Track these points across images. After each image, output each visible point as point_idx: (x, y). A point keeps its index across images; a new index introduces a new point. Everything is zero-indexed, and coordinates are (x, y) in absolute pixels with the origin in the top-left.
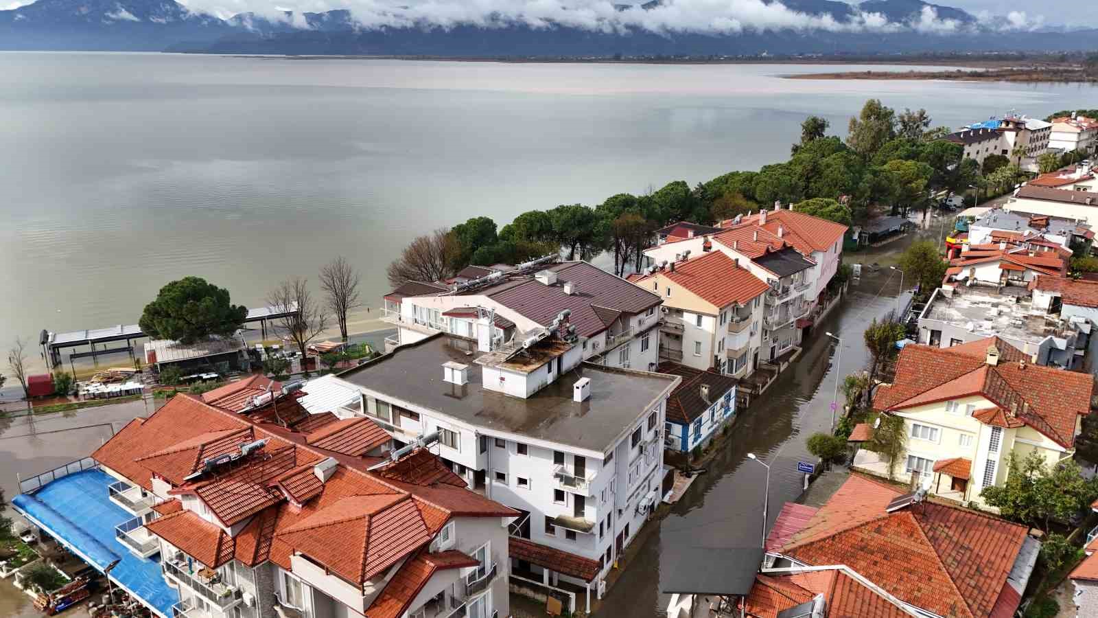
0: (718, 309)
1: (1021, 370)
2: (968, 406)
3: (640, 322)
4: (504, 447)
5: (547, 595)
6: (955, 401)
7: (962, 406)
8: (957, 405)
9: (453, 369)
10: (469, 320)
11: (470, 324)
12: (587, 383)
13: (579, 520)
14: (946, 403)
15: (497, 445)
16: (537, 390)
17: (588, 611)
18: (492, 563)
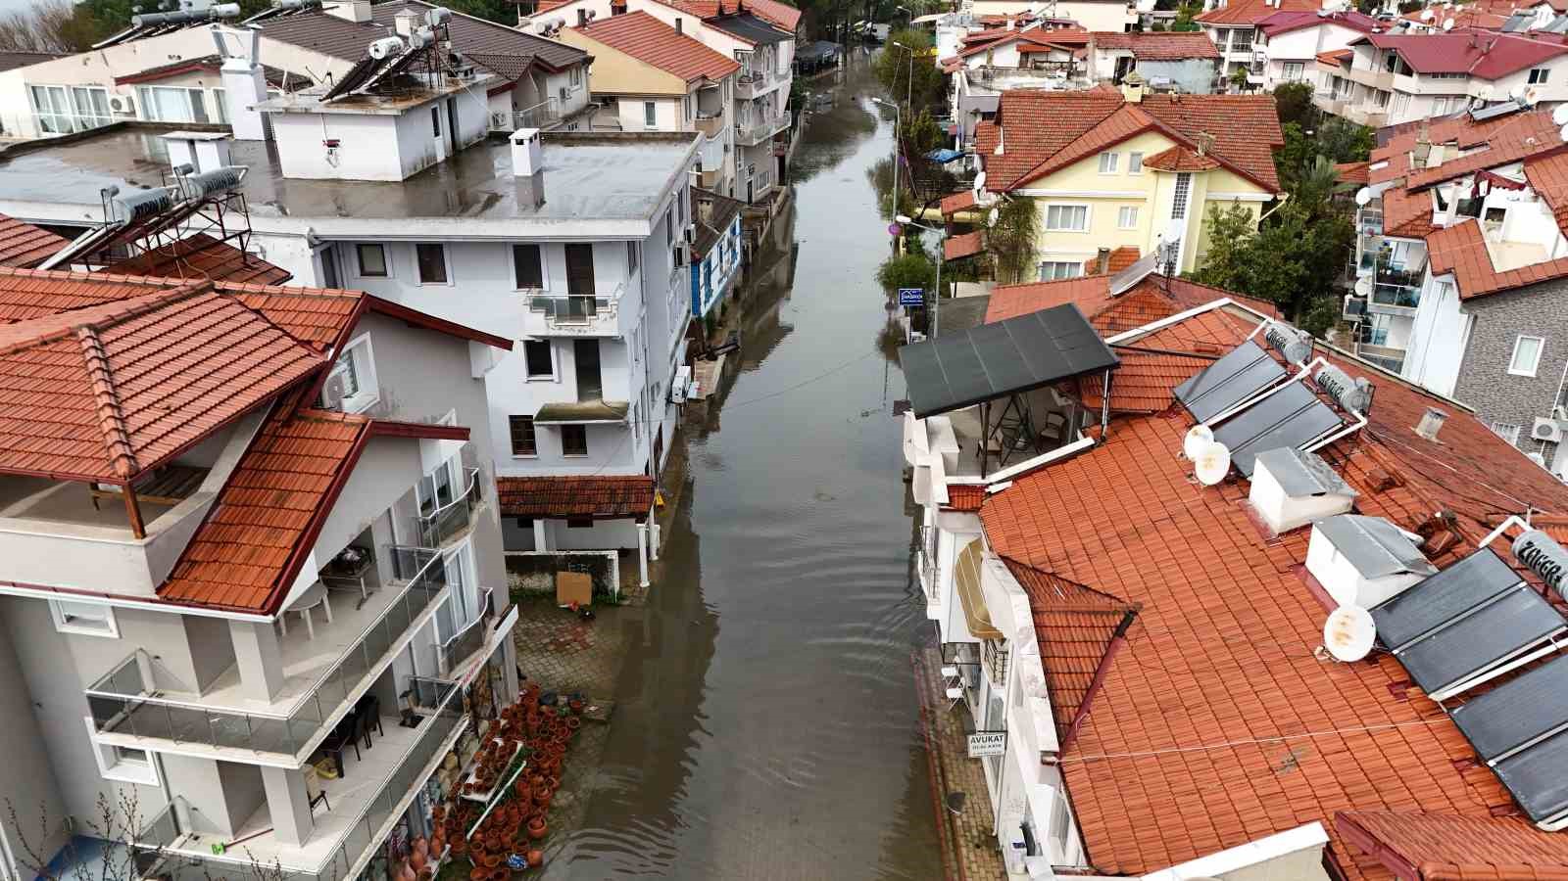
0: (683, 83)
1: (1175, 103)
2: (1133, 155)
3: (563, 92)
4: (384, 274)
5: (554, 574)
6: (1111, 152)
7: (1124, 155)
8: (1115, 156)
9: (192, 142)
10: (190, 83)
11: (196, 95)
12: (535, 135)
13: (591, 404)
14: (1098, 158)
15: (363, 273)
16: (420, 168)
17: (645, 584)
18: (467, 472)
